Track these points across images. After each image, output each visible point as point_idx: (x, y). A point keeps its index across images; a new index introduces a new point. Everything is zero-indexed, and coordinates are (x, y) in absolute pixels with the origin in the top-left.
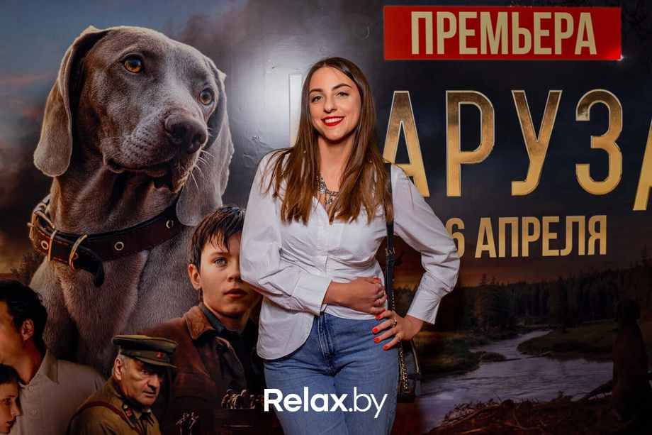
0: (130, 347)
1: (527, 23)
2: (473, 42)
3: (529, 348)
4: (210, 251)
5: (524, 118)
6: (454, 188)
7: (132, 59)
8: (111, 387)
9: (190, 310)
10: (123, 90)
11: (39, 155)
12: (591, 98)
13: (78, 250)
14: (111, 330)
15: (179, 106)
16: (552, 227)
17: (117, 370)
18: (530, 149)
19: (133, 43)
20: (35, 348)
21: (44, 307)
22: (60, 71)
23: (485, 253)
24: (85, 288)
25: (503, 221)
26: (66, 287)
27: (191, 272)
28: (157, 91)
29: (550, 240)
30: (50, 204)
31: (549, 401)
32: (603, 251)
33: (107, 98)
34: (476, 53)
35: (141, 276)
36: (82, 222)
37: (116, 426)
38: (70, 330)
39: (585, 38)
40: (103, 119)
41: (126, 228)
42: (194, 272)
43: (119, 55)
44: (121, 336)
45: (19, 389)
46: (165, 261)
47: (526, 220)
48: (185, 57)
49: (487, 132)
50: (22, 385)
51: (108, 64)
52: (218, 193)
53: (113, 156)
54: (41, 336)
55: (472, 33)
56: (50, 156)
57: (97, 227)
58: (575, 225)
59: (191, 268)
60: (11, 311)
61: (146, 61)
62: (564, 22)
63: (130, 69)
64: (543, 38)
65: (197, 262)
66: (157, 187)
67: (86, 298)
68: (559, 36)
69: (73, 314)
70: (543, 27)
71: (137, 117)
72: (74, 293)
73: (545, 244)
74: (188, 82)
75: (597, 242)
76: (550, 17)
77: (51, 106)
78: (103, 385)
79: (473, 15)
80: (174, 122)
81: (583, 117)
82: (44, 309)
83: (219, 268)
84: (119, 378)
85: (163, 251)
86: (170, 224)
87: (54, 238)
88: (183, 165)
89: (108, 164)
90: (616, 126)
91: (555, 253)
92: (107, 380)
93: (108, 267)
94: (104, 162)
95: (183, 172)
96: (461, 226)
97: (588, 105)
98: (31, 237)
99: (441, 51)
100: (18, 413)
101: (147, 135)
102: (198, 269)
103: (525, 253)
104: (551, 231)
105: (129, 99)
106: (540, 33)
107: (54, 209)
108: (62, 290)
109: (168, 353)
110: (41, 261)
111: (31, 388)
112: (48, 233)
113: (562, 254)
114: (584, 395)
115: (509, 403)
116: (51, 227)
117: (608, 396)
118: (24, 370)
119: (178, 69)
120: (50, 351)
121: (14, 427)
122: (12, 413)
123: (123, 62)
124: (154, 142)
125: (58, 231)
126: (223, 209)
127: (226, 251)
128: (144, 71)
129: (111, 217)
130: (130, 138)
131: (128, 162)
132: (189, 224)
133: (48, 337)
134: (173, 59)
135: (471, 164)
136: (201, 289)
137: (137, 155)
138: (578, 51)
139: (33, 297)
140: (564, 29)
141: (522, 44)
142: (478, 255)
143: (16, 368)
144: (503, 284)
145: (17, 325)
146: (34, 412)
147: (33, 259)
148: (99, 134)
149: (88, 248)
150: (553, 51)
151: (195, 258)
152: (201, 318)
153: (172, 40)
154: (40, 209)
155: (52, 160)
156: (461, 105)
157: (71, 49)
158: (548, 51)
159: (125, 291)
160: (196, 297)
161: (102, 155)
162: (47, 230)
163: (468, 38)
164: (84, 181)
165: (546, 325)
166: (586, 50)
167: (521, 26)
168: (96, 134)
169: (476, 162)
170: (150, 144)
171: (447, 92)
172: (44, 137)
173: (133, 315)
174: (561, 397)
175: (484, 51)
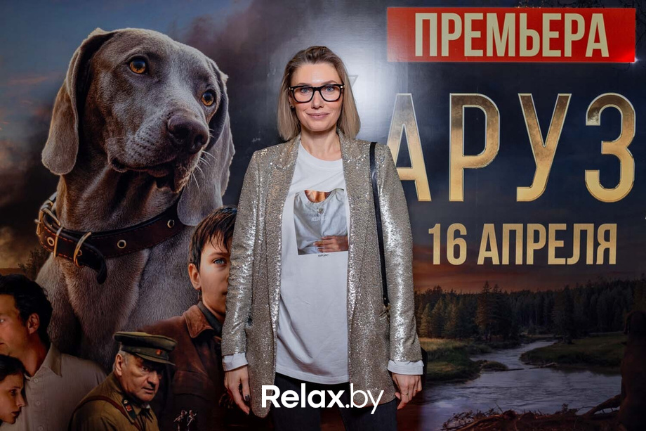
0: (131, 344)
1: (535, 24)
2: (479, 43)
3: (532, 359)
4: (210, 251)
5: (531, 122)
6: (456, 193)
7: (137, 60)
8: (112, 381)
9: (190, 309)
10: (128, 90)
11: (47, 154)
12: (602, 102)
13: (83, 247)
14: (113, 326)
15: (182, 107)
16: (559, 235)
17: (118, 365)
18: (537, 154)
19: (138, 45)
20: (40, 341)
21: (48, 302)
22: (68, 73)
23: (488, 260)
24: (88, 284)
25: (507, 227)
26: (70, 283)
27: (191, 271)
28: (161, 92)
29: (556, 248)
30: (56, 201)
31: (552, 413)
32: (613, 261)
33: (112, 99)
34: (482, 55)
35: (143, 275)
36: (86, 220)
37: (115, 420)
38: (73, 325)
39: (597, 40)
40: (108, 119)
41: (128, 226)
42: (194, 271)
43: (125, 56)
44: (122, 332)
45: (25, 381)
46: (165, 260)
47: (532, 227)
48: (189, 58)
49: (492, 136)
50: (27, 377)
51: (114, 66)
52: (219, 193)
53: (117, 156)
54: (46, 330)
55: (478, 34)
56: (57, 155)
57: (100, 225)
58: (584, 234)
59: (191, 268)
60: (18, 304)
61: (150, 62)
62: (575, 23)
63: (135, 70)
64: (552, 40)
65: (197, 261)
66: (159, 186)
67: (89, 294)
68: (569, 38)
69: (77, 309)
70: (552, 29)
71: (141, 118)
72: (78, 290)
73: (551, 252)
74: (191, 83)
75: (607, 251)
76: (560, 19)
77: (59, 106)
78: (104, 380)
79: (479, 16)
80: (177, 123)
81: (594, 121)
82: (49, 304)
83: (218, 269)
84: (120, 373)
85: (164, 250)
86: (171, 224)
87: (60, 235)
88: (185, 165)
89: (112, 163)
90: (628, 132)
91: (561, 261)
92: (108, 375)
93: (110, 264)
94: (109, 161)
95: (184, 172)
96: (464, 231)
97: (598, 109)
98: (37, 233)
99: (445, 52)
100: (23, 404)
101: (150, 135)
102: (198, 268)
103: (530, 261)
104: (557, 238)
105: (133, 100)
106: (549, 34)
107: (60, 207)
108: (67, 285)
109: (168, 351)
110: (47, 257)
111: (36, 380)
112: (54, 230)
113: (568, 263)
114: (590, 409)
115: (510, 414)
116: (57, 224)
117: (616, 411)
118: (30, 362)
119: (181, 70)
120: (54, 345)
121: (20, 417)
122: (18, 404)
123: (128, 64)
124: (157, 142)
125: (64, 228)
126: (223, 210)
127: (225, 251)
128: (148, 73)
129: (114, 216)
130: (134, 139)
131: (131, 162)
132: (189, 224)
133: (52, 332)
134: (176, 60)
135: (474, 169)
136: (200, 289)
137: (140, 155)
138: (589, 53)
139: (39, 292)
140: (575, 30)
141: (530, 46)
142: (481, 261)
143: (22, 360)
144: (506, 292)
145: (23, 318)
146: (38, 404)
147: (40, 255)
148: (104, 134)
149: (93, 245)
150: (563, 53)
151: (195, 258)
152: (200, 317)
153: (176, 42)
154: (47, 206)
155: (59, 158)
156: (465, 108)
157: (78, 51)
158: (557, 53)
159: (128, 288)
160: (196, 296)
161: (106, 155)
162: (53, 227)
163: (474, 40)
164: (89, 180)
165: (552, 336)
166: (597, 52)
167: (528, 28)
168: (102, 134)
169: (480, 166)
170: (153, 144)
171: (451, 94)
172: (52, 136)
173: (134, 312)
174: (565, 410)
175: (490, 53)
